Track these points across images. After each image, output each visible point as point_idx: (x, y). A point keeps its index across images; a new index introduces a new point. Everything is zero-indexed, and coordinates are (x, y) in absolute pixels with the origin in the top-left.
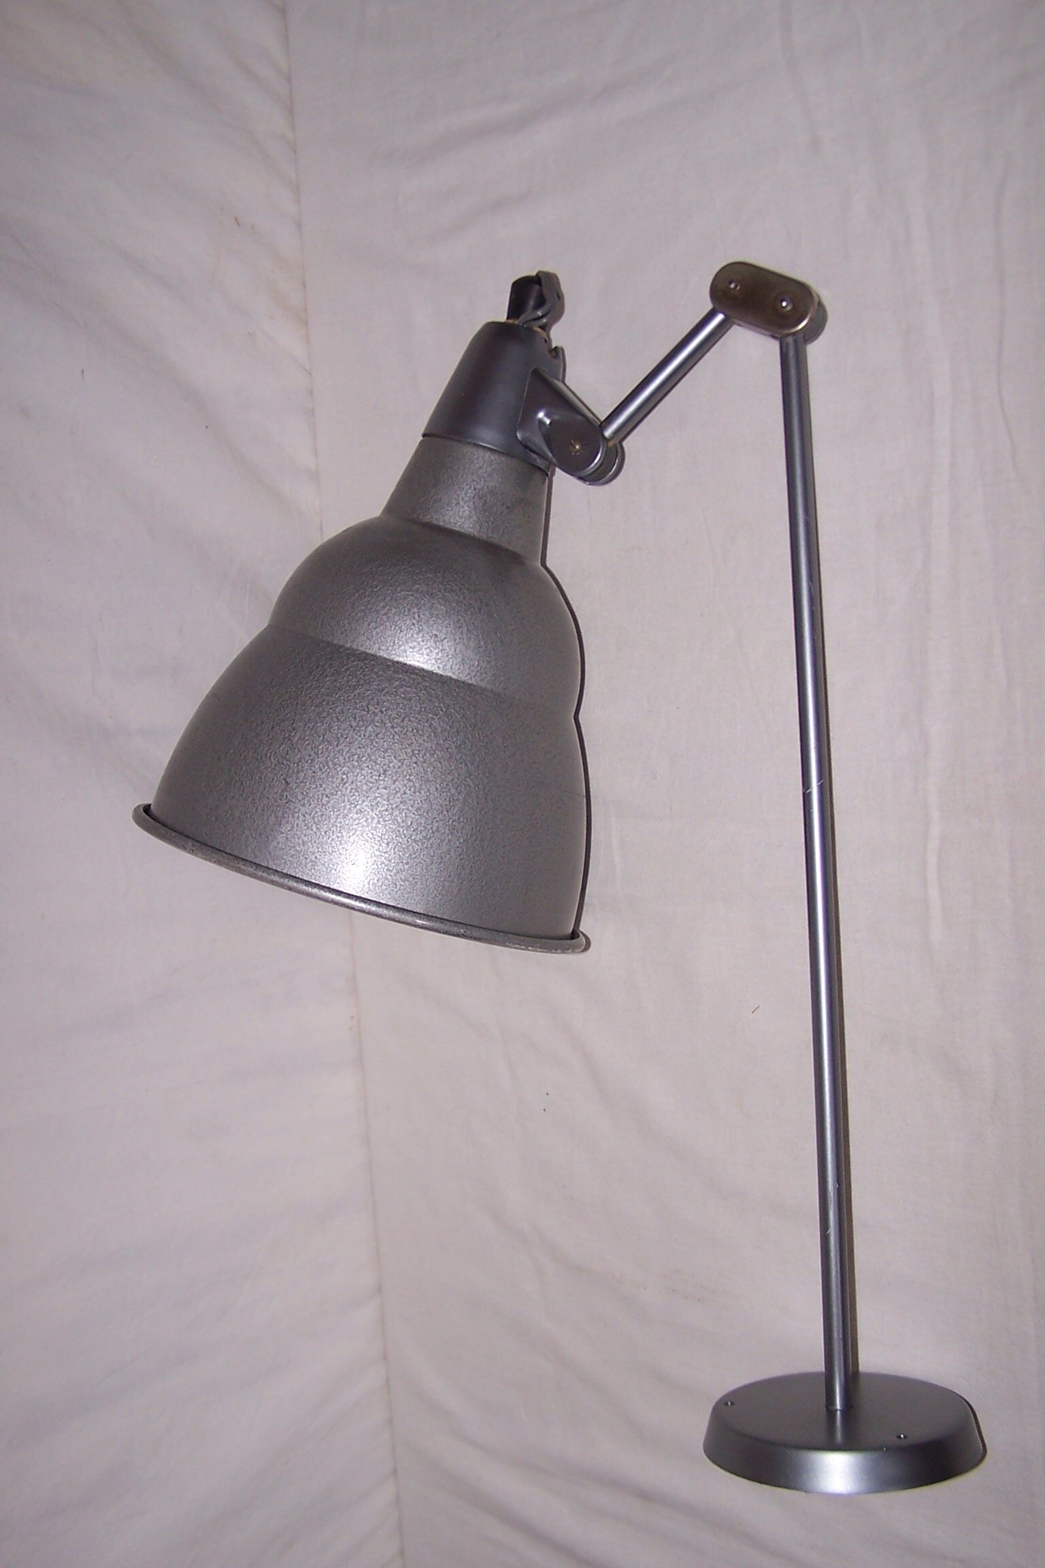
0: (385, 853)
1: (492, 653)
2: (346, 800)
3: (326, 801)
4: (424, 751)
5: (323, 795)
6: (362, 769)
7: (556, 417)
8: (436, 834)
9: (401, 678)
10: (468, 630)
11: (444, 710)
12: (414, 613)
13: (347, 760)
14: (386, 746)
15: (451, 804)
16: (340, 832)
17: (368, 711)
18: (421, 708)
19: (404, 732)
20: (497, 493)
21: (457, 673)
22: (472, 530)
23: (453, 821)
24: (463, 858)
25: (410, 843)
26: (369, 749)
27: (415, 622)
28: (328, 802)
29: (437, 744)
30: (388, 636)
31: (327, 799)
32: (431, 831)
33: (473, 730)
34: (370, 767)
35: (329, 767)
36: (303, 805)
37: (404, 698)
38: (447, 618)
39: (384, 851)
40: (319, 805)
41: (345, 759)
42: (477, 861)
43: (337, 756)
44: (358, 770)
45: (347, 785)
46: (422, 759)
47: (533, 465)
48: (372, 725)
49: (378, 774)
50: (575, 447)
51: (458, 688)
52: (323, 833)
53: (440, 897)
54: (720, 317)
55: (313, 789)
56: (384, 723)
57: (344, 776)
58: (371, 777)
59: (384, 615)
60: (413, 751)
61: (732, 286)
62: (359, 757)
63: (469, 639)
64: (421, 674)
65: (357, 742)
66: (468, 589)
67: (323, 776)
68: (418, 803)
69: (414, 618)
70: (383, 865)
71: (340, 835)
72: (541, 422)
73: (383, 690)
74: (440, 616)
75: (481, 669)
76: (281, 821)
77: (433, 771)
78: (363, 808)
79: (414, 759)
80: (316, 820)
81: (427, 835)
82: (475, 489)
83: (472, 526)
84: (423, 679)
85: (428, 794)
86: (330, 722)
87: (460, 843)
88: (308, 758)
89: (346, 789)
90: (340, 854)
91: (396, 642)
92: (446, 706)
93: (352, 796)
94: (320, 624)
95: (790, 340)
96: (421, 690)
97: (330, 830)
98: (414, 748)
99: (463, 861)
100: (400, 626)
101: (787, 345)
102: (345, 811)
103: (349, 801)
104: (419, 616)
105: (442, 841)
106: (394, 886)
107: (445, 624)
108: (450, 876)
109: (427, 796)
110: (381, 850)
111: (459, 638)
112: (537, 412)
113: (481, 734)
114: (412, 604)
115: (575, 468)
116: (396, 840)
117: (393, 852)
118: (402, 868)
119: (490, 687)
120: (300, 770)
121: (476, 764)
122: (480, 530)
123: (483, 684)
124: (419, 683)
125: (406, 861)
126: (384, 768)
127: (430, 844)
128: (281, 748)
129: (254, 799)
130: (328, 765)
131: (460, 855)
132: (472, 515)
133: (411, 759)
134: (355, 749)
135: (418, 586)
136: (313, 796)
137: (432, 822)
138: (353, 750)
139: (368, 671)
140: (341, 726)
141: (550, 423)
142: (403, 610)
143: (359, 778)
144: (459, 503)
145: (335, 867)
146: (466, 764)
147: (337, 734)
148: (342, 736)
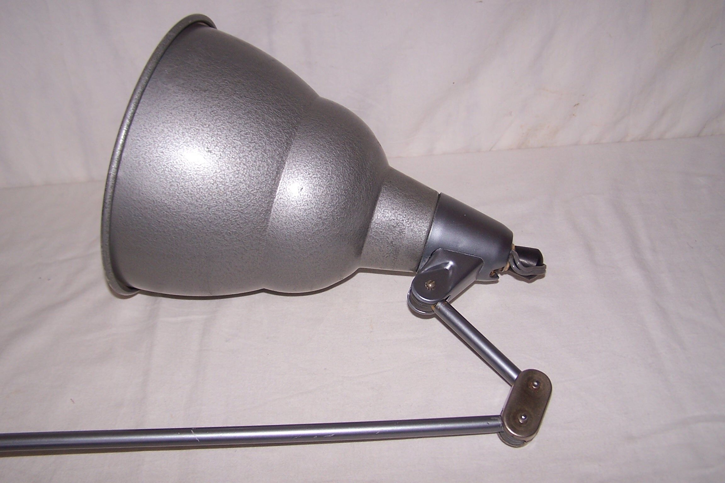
0: (157, 150)
1: (291, 226)
2: (192, 126)
3: (192, 114)
4: (224, 177)
5: (196, 112)
6: (212, 137)
7: (451, 273)
8: (169, 185)
9: (274, 165)
10: (305, 210)
11: (252, 192)
12: (317, 175)
13: (218, 128)
14: (227, 152)
15: (189, 195)
16: (171, 122)
17: (250, 143)
18: (253, 177)
19: (236, 165)
20: (401, 235)
21: (278, 202)
22: (376, 218)
23: (178, 196)
24: (154, 203)
25: (163, 167)
26: (225, 142)
27: (311, 175)
28: (191, 115)
29: (229, 187)
30: (302, 158)
31: (193, 115)
32: (171, 181)
33: (239, 211)
34: (213, 142)
35: (214, 116)
36: (190, 100)
37: (260, 166)
38: (314, 196)
39: (158, 150)
40: (189, 109)
41: (219, 126)
42: (154, 213)
43: (221, 121)
44: (211, 134)
45: (202, 127)
46: (218, 176)
47: (421, 260)
48: (241, 145)
49: (208, 147)
50: (429, 283)
51: (268, 203)
52: (170, 112)
53: (129, 187)
54: (515, 376)
55: (200, 106)
56: (242, 153)
57: (207, 126)
58: (206, 143)
59: (316, 156)
60: (224, 170)
61: (536, 384)
62: (220, 135)
63: (300, 210)
64: (277, 178)
65: (230, 134)
66: (334, 211)
67: (208, 113)
68: (189, 173)
69: (314, 175)
70: (148, 149)
71: (169, 122)
72: (447, 264)
73: (266, 153)
74: (315, 191)
75: (281, 218)
76: (181, 86)
77: (211, 183)
78: (186, 137)
79: (218, 171)
80: (179, 107)
81: (168, 178)
82: (403, 220)
83: (379, 218)
84: (273, 179)
85: (196, 180)
86: (244, 119)
87: (164, 200)
88: (221, 103)
89: (199, 127)
90: (157, 122)
91: (298, 163)
92: (255, 194)
93: (194, 130)
94: (313, 118)
95: (500, 422)
96: (265, 177)
97: (173, 116)
98: (226, 171)
99: (152, 203)
100: (308, 165)
101: (497, 420)
102: (184, 126)
103: (191, 128)
104: (315, 178)
105: (165, 188)
106: (136, 157)
107: (310, 194)
108: (143, 194)
109: (194, 179)
110: (159, 148)
111: (300, 204)
112: (453, 260)
113: (237, 217)
114: (323, 174)
115: (417, 286)
116: (165, 158)
117: (157, 155)
118: (147, 162)
119: (270, 224)
120: (213, 99)
121: (217, 213)
122: (376, 223)
123: (271, 220)
124: (270, 177)
125: (151, 164)
126: (213, 151)
127: (163, 181)
128: (229, 89)
129: (197, 71)
130: (215, 116)
131: (156, 201)
132: (386, 218)
133: (219, 169)
134: (226, 133)
135: (335, 178)
136: (196, 106)
137: (177, 182)
138: (225, 132)
139: (279, 145)
140: (241, 125)
141: (447, 269)
142: (319, 168)
143: (205, 135)
144: (393, 210)
145: (148, 119)
146: (216, 206)
147: (236, 122)
148: (234, 125)
